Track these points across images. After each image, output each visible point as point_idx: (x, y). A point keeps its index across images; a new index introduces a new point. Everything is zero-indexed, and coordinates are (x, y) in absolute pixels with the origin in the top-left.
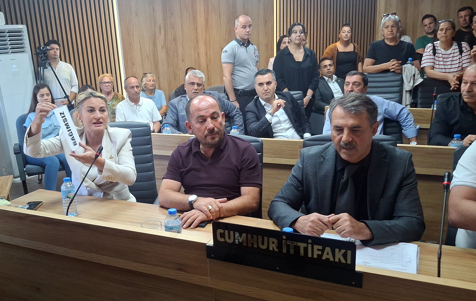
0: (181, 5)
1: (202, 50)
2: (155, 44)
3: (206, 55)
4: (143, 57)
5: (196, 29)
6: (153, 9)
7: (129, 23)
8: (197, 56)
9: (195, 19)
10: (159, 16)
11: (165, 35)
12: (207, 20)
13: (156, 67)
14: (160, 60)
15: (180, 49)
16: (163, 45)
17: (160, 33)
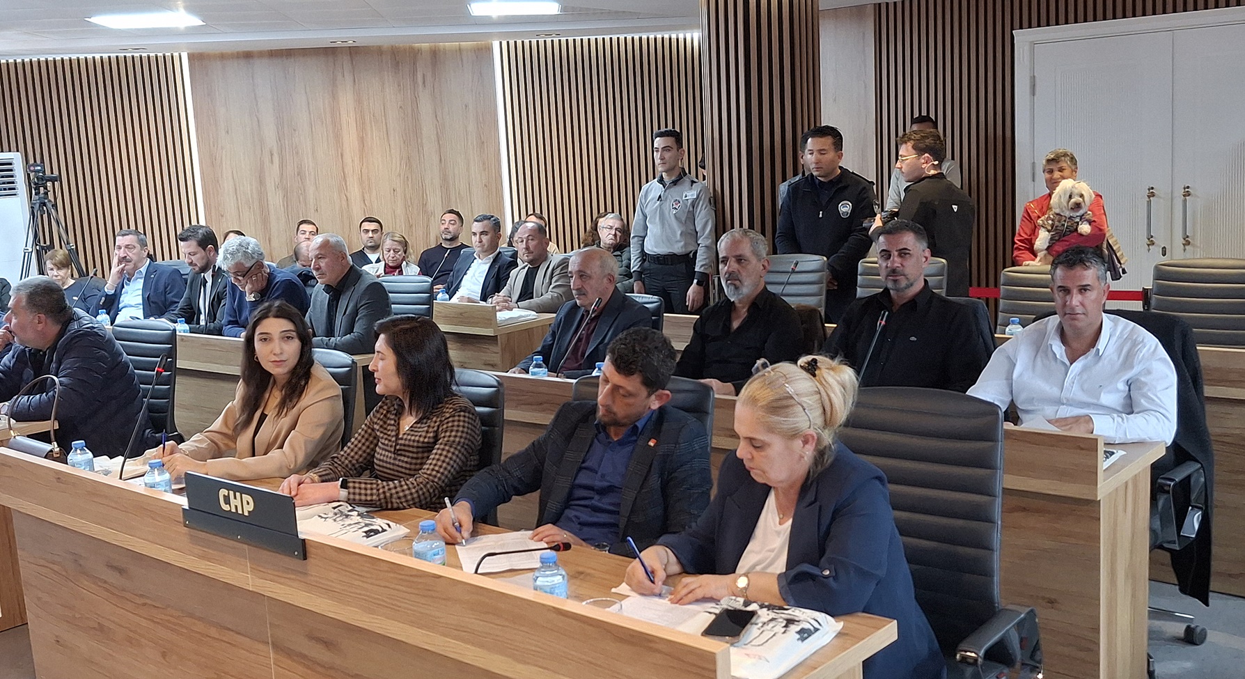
0: (310, 114)
1: (354, 191)
2: (262, 182)
3: (362, 202)
4: (240, 204)
5: (342, 155)
6: (258, 121)
7: (214, 146)
8: (344, 203)
9: (338, 137)
10: (270, 133)
11: (282, 166)
12: (362, 141)
13: (265, 221)
14: (272, 208)
15: (311, 190)
16: (277, 184)
17: (272, 162)
